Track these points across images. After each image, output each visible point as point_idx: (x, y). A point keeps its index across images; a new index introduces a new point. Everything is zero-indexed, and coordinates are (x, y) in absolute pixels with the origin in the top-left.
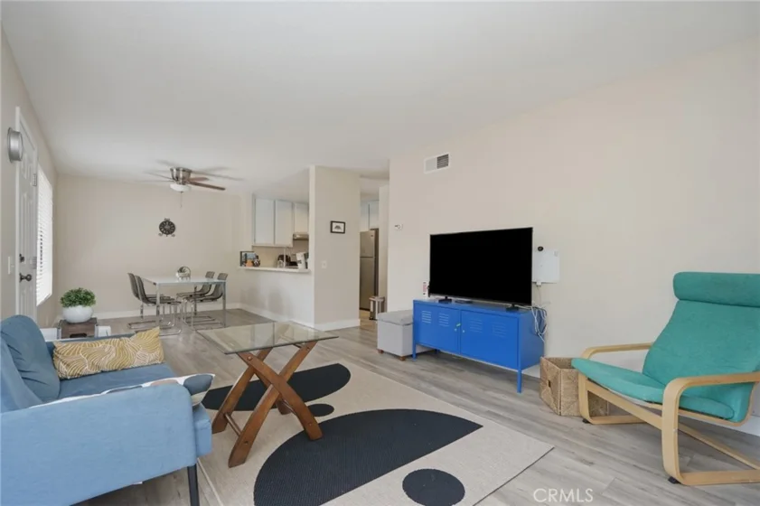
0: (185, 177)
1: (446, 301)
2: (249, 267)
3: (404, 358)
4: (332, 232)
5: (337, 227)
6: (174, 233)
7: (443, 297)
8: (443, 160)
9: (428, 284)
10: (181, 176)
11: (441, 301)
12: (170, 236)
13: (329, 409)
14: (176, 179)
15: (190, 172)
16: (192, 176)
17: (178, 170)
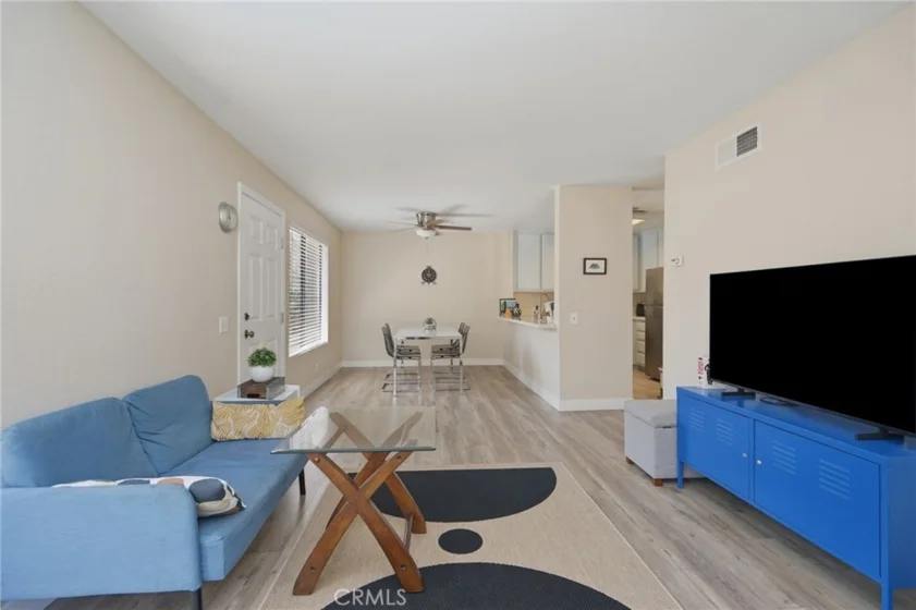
0: (430, 222)
1: (741, 393)
2: (507, 319)
3: (659, 482)
4: (585, 273)
5: (594, 267)
6: (436, 281)
7: (734, 389)
8: (747, 141)
9: (706, 361)
10: (426, 220)
11: (725, 395)
12: (431, 284)
13: (473, 541)
14: (421, 224)
15: (434, 215)
16: (437, 218)
17: (423, 214)
